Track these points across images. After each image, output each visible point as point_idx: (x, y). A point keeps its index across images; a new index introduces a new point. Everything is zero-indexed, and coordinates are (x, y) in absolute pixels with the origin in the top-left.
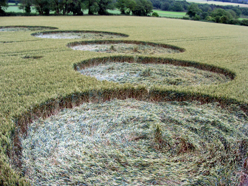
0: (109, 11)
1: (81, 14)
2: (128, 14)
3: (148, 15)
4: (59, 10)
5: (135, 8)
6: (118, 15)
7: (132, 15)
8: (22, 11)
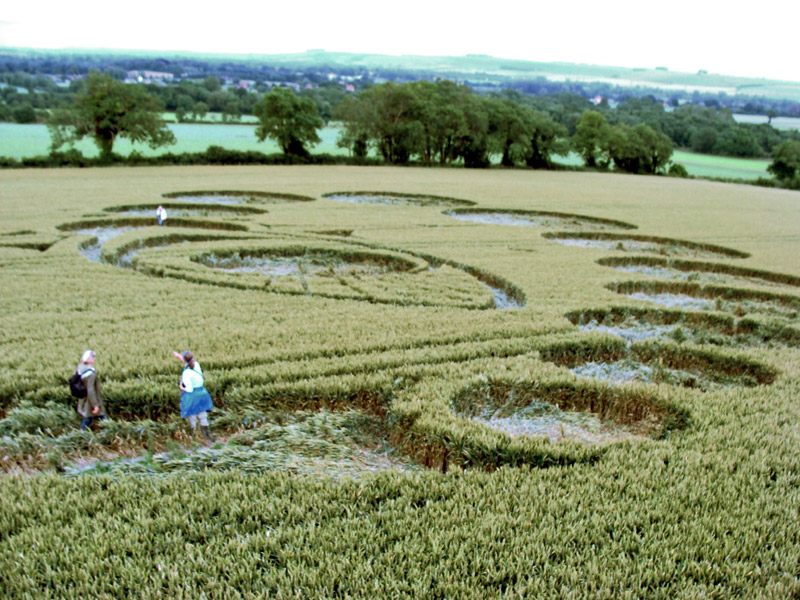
0: (555, 158)
1: (485, 165)
2: (603, 168)
3: (657, 171)
4: (432, 152)
5: (624, 153)
6: (578, 169)
7: (615, 172)
8: (347, 152)
